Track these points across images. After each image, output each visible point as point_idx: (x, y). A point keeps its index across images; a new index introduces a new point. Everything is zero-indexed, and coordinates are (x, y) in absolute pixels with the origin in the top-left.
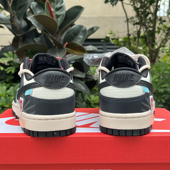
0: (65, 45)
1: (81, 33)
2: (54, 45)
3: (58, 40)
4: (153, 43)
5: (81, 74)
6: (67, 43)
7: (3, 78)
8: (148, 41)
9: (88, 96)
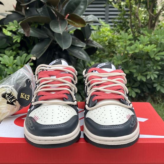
0: (67, 16)
1: (82, 3)
2: (56, 16)
3: (59, 12)
4: (154, 9)
5: (82, 44)
6: (68, 15)
7: (9, 45)
8: (148, 7)
9: (89, 63)
